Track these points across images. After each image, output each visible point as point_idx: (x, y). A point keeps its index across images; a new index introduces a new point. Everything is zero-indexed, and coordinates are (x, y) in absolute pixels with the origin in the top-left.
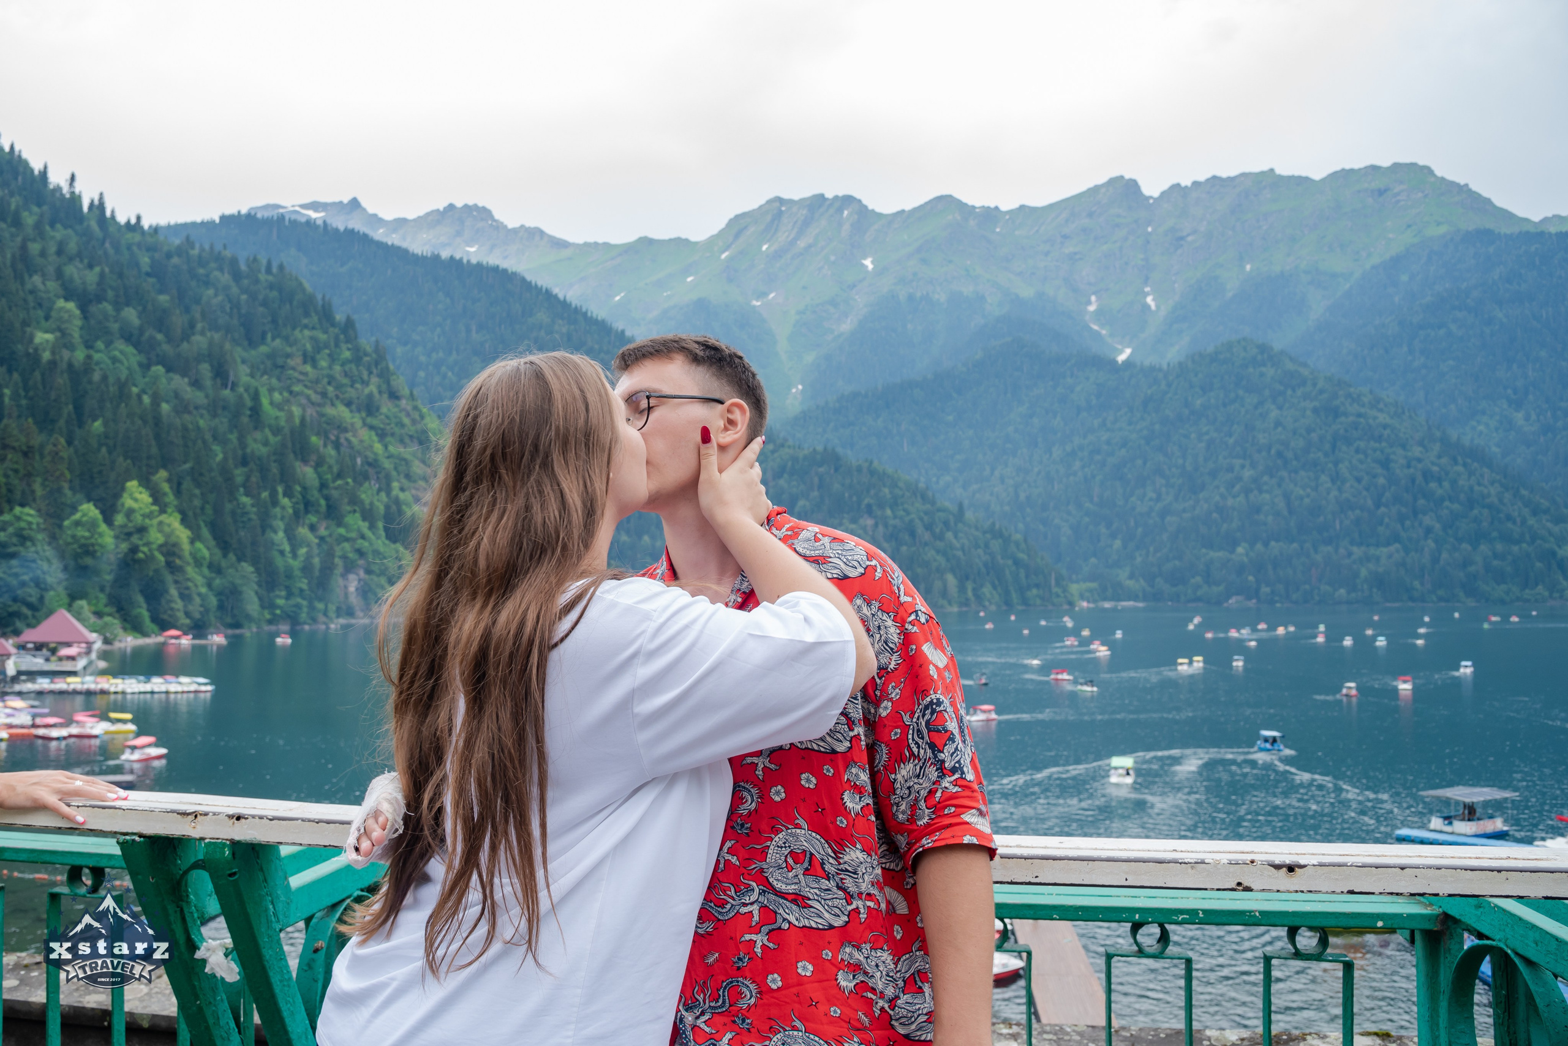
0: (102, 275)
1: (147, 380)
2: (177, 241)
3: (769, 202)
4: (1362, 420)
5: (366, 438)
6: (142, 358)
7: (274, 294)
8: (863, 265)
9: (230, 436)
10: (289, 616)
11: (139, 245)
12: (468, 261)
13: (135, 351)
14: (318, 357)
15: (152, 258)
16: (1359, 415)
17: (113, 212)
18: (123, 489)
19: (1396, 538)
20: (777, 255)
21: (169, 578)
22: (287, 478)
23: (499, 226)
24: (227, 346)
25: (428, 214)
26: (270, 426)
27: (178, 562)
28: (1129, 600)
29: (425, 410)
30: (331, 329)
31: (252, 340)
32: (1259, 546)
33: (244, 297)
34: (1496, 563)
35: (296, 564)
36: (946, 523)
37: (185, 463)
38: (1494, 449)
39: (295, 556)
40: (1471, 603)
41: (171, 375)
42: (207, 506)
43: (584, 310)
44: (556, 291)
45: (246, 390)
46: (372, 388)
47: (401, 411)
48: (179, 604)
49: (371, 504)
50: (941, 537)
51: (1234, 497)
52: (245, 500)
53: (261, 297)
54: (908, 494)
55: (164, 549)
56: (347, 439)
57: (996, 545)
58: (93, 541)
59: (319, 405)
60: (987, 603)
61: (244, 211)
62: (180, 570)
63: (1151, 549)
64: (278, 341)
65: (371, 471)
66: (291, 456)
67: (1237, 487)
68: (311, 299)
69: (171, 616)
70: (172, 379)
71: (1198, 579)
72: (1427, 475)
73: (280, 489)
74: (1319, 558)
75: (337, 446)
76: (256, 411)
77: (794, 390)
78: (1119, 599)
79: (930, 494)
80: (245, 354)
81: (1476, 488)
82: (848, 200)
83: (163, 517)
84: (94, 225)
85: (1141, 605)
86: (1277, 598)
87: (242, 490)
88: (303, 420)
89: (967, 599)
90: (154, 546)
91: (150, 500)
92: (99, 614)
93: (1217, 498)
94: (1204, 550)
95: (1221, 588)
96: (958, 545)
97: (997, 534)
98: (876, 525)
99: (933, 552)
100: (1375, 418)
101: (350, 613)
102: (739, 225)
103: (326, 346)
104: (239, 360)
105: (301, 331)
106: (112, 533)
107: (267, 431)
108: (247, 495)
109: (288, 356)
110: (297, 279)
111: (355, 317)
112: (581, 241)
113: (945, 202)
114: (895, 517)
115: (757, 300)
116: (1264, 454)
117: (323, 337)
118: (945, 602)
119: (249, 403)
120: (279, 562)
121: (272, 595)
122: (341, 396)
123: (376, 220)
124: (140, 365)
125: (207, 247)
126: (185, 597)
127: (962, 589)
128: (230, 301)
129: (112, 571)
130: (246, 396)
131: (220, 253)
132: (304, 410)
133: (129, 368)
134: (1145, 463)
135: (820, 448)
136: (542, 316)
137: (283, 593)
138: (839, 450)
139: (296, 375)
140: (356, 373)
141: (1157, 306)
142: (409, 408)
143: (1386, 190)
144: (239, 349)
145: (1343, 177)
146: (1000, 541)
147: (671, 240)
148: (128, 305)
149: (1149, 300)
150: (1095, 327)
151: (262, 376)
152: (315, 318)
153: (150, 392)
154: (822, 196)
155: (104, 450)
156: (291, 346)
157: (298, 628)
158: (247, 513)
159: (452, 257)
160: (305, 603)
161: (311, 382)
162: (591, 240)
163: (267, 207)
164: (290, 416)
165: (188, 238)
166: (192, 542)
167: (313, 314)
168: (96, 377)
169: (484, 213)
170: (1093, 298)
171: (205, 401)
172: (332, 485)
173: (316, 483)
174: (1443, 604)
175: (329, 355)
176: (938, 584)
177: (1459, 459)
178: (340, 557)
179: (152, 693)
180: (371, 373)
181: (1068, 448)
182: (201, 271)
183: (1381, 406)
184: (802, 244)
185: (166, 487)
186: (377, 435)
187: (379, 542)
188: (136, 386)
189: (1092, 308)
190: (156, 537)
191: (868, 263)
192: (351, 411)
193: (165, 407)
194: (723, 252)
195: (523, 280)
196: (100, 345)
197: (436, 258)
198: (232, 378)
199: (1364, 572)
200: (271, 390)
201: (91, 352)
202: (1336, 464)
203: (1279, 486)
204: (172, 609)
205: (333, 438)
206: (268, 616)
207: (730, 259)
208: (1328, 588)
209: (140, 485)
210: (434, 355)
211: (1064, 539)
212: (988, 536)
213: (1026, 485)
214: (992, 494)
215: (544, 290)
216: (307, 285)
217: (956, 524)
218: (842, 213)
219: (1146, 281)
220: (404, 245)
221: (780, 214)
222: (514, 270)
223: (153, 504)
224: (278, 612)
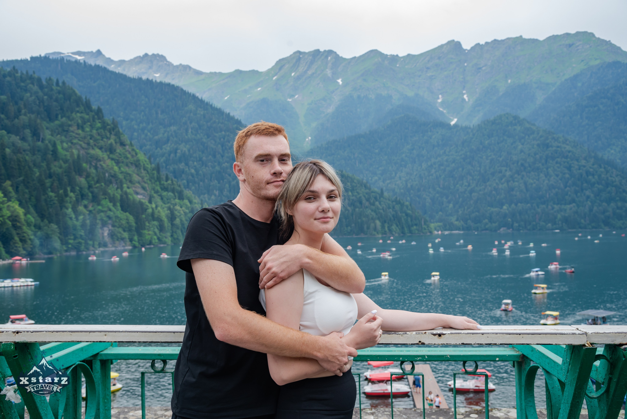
2: (9, 69)
3: (295, 53)
4: (559, 149)
5: (110, 164)
7: (61, 96)
8: (337, 82)
9: (43, 164)
10: (76, 248)
12: (156, 81)
14: (85, 126)
16: (558, 147)
19: (573, 201)
20: (298, 78)
21: (14, 232)
22: (72, 183)
23: (170, 64)
24: (39, 121)
25: (135, 58)
26: (62, 159)
27: (18, 224)
28: (456, 230)
29: (138, 151)
30: (91, 113)
31: (51, 117)
32: (513, 205)
33: (46, 97)
34: (618, 211)
35: (78, 224)
36: (376, 198)
37: (20, 177)
38: (618, 161)
39: (77, 220)
40: (607, 229)
41: (10, 135)
42: (32, 198)
43: (211, 104)
44: (197, 95)
45: (50, 142)
46: (112, 141)
47: (126, 151)
49: (114, 195)
50: (373, 204)
51: (502, 184)
52: (51, 194)
53: (54, 97)
54: (358, 185)
55: (11, 219)
56: (101, 165)
57: (397, 207)
59: (86, 149)
60: (394, 233)
61: (43, 55)
62: (20, 228)
63: (466, 208)
64: (64, 119)
65: (113, 180)
66: (74, 173)
67: (504, 180)
68: (80, 98)
69: (16, 250)
70: (10, 137)
71: (487, 220)
72: (588, 173)
73: (69, 189)
74: (539, 210)
75: (96, 168)
76: (55, 152)
77: (307, 140)
78: (452, 230)
79: (368, 185)
80: (48, 125)
81: (610, 178)
82: (330, 52)
83: (10, 203)
85: (462, 232)
86: (521, 228)
87: (49, 189)
88: (79, 156)
89: (385, 231)
90: (6, 217)
91: (2, 195)
93: (495, 185)
94: (489, 208)
95: (497, 224)
96: (381, 208)
97: (398, 202)
99: (370, 211)
100: (565, 148)
101: (105, 245)
102: (281, 63)
103: (89, 121)
104: (45, 128)
105: (76, 114)
107: (61, 162)
108: (52, 192)
109: (70, 126)
110: (72, 89)
111: (102, 107)
113: (374, 53)
114: (353, 196)
115: (290, 98)
116: (515, 165)
117: (87, 117)
118: (375, 233)
119: (51, 148)
120: (70, 223)
121: (67, 238)
122: (97, 145)
123: (110, 61)
125: (25, 72)
126: (23, 240)
127: (383, 227)
128: (39, 99)
130: (49, 145)
131: (31, 75)
132: (79, 151)
134: (463, 170)
136: (191, 107)
137: (72, 237)
139: (74, 135)
140: (104, 134)
141: (469, 99)
142: (130, 150)
143: (573, 44)
144: (45, 122)
145: (553, 38)
146: (399, 205)
147: (250, 71)
149: (465, 96)
150: (441, 109)
151: (57, 135)
152: (82, 108)
154: (319, 50)
156: (71, 121)
157: (80, 253)
158: (53, 200)
159: (148, 79)
160: (83, 241)
162: (213, 71)
163: (54, 53)
164: (72, 154)
166: (25, 215)
167: (81, 106)
169: (162, 58)
170: (440, 96)
171: (29, 148)
172: (94, 186)
173: (87, 185)
174: (594, 230)
175: (90, 125)
176: (372, 225)
177: (602, 165)
178: (100, 220)
179: (4, 287)
180: (111, 133)
181: (429, 164)
183: (568, 142)
184: (310, 73)
185: (10, 189)
186: (115, 162)
187: (118, 212)
189: (440, 101)
190: (7, 213)
191: (340, 81)
192: (102, 152)
193: (8, 150)
194: (274, 76)
195: (182, 90)
197: (140, 79)
198: (42, 136)
199: (559, 216)
200: (62, 142)
202: (547, 169)
203: (522, 179)
204: (16, 247)
205: (94, 164)
206: (65, 248)
207: (277, 80)
208: (544, 223)
210: (141, 125)
211: (427, 204)
212: (394, 203)
213: (410, 180)
214: (395, 185)
215: (192, 94)
216: (77, 92)
217: (380, 198)
218: (328, 58)
219: (464, 88)
220: (124, 73)
221: (299, 59)
222: (177, 85)
223: (3, 197)
224: (70, 246)
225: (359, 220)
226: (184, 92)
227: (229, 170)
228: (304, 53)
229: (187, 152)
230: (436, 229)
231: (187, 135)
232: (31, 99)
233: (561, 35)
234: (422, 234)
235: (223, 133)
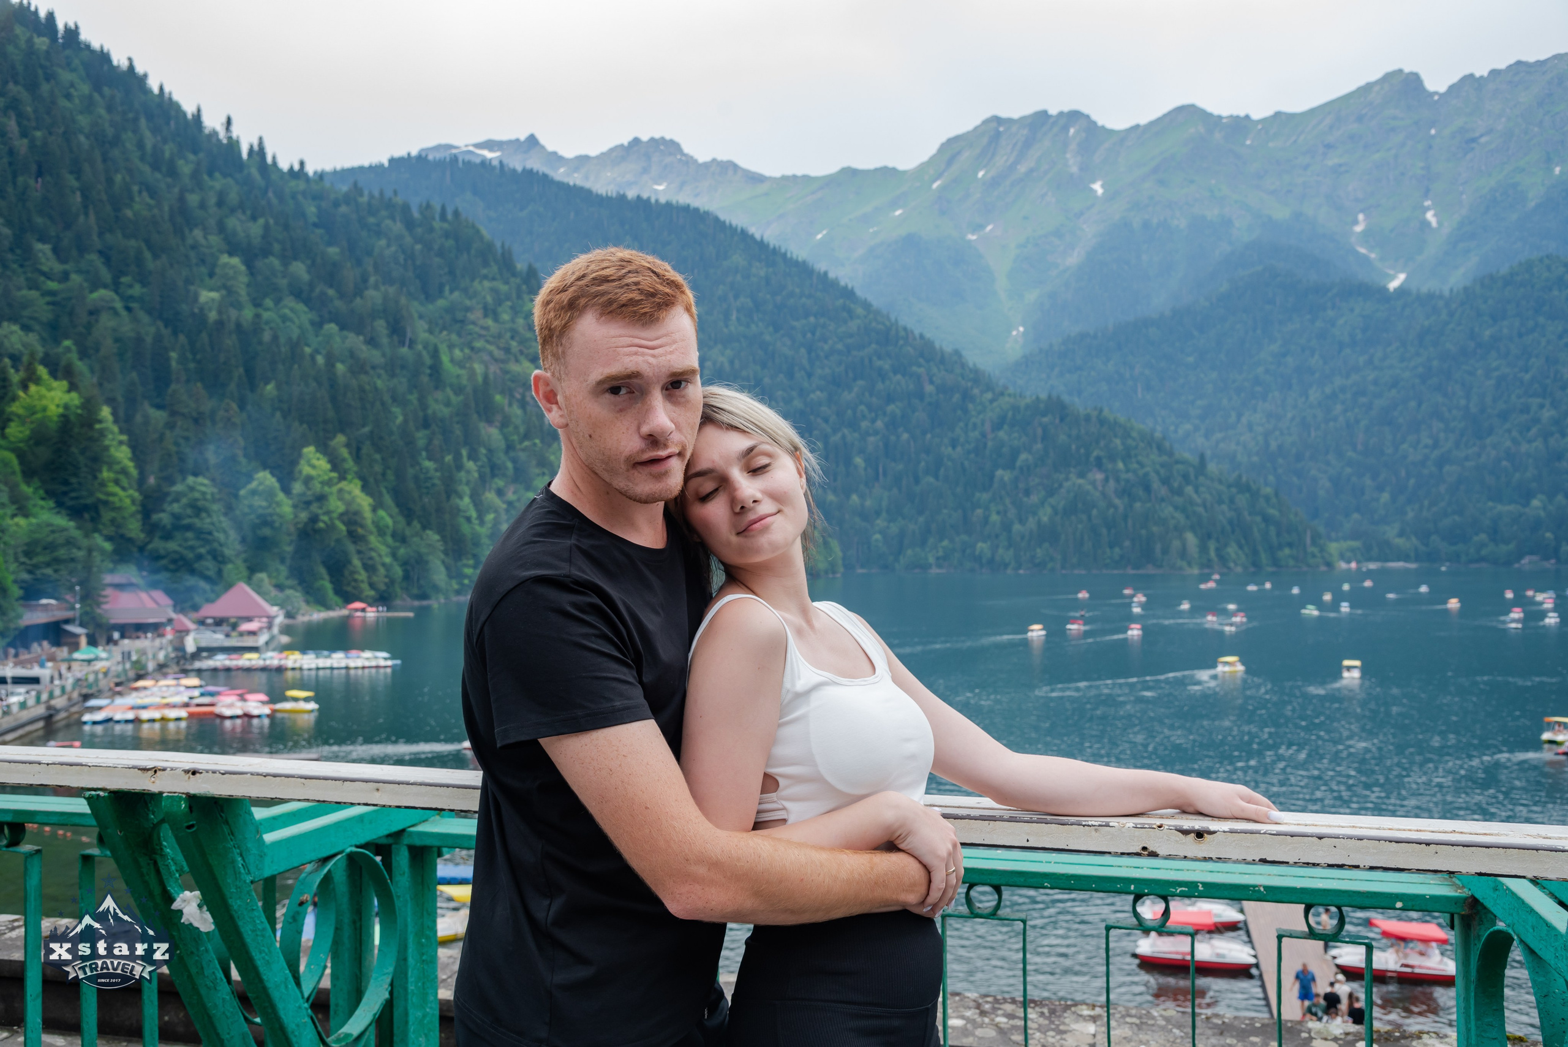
0: (266, 227)
1: (320, 338)
2: (344, 188)
3: (986, 122)
6: (312, 316)
7: (450, 243)
8: (1092, 190)
9: (410, 397)
11: (304, 193)
12: (657, 201)
13: (306, 309)
14: (500, 309)
15: (319, 208)
17: (274, 158)
18: (300, 456)
20: (993, 183)
21: (351, 548)
22: (471, 440)
23: (689, 161)
24: (403, 301)
25: (612, 150)
26: (451, 386)
27: (360, 531)
28: (1399, 560)
30: (512, 280)
31: (429, 294)
32: (1560, 499)
33: (418, 247)
35: (483, 531)
36: (1186, 477)
37: (363, 426)
39: (482, 522)
41: (345, 333)
43: (783, 250)
44: (752, 230)
45: (425, 347)
48: (363, 575)
50: (1179, 492)
51: (1530, 442)
52: (428, 464)
53: (436, 247)
54: (1142, 445)
55: (345, 518)
57: (1242, 500)
58: (270, 511)
59: (503, 361)
60: (1232, 565)
61: (414, 153)
62: (363, 539)
64: (456, 294)
66: (475, 416)
67: (1534, 431)
68: (490, 246)
69: (354, 588)
70: (346, 338)
71: (1483, 537)
73: (464, 452)
75: (522, 404)
76: (436, 369)
77: (1014, 333)
78: (1387, 560)
79: (1167, 444)
80: (422, 309)
82: (1075, 116)
83: (343, 485)
84: (255, 172)
85: (1412, 566)
87: (424, 454)
88: (486, 378)
89: (1209, 560)
90: (335, 515)
91: (329, 466)
92: (280, 587)
93: (1508, 443)
94: (1490, 504)
95: (1512, 546)
96: (1199, 501)
97: (1244, 488)
98: (1106, 480)
99: (1171, 509)
102: (952, 148)
103: (508, 298)
104: (416, 316)
105: (480, 282)
106: (290, 502)
107: (448, 390)
108: (429, 459)
109: (468, 309)
110: (473, 226)
111: (538, 266)
112: (777, 174)
113: (1187, 113)
114: (1128, 471)
115: (973, 233)
117: (504, 288)
118: (1184, 564)
119: (428, 361)
120: (466, 529)
121: (459, 564)
122: (525, 351)
123: (555, 158)
124: (312, 323)
125: (376, 193)
126: (370, 568)
127: (1203, 548)
128: (404, 252)
129: (292, 541)
130: (424, 353)
131: (390, 200)
132: (487, 367)
133: (300, 327)
134: (1419, 405)
135: (1043, 396)
136: (738, 259)
138: (1066, 398)
139: (477, 329)
141: (1439, 223)
144: (415, 303)
147: (876, 170)
148: (295, 259)
149: (1430, 216)
150: (1363, 250)
151: (441, 332)
152: (495, 269)
153: (324, 352)
154: (1045, 113)
155: (278, 414)
156: (470, 298)
158: (430, 478)
159: (639, 197)
161: (494, 337)
162: (789, 173)
163: (438, 147)
164: (472, 374)
165: (355, 184)
166: (374, 510)
167: (492, 264)
168: (267, 336)
169: (670, 147)
170: (1361, 217)
171: (382, 360)
172: (518, 447)
173: (502, 445)
175: (512, 308)
176: (1176, 544)
179: (332, 669)
181: (1328, 390)
182: (372, 220)
184: (1022, 169)
185: (344, 452)
188: (308, 345)
189: (1359, 228)
190: (337, 505)
191: (1098, 187)
193: (340, 367)
194: (934, 181)
195: (717, 219)
196: (268, 302)
197: (622, 198)
198: (409, 335)
200: (451, 347)
201: (260, 311)
204: (356, 580)
205: (518, 396)
206: (456, 587)
207: (943, 188)
209: (317, 451)
211: (1321, 493)
212: (1234, 490)
213: (1277, 433)
214: (1238, 443)
215: (739, 230)
216: (484, 232)
217: (1196, 478)
218: (1068, 132)
219: (1426, 194)
220: (587, 185)
221: (997, 135)
222: (706, 209)
223: (331, 471)
224: (466, 581)
225: (1143, 532)
226: (720, 226)
227: (824, 409)
228: (1009, 121)
229: (727, 366)
230: (1342, 557)
231: (727, 326)
232: (388, 252)
234: (1305, 569)
235: (812, 319)
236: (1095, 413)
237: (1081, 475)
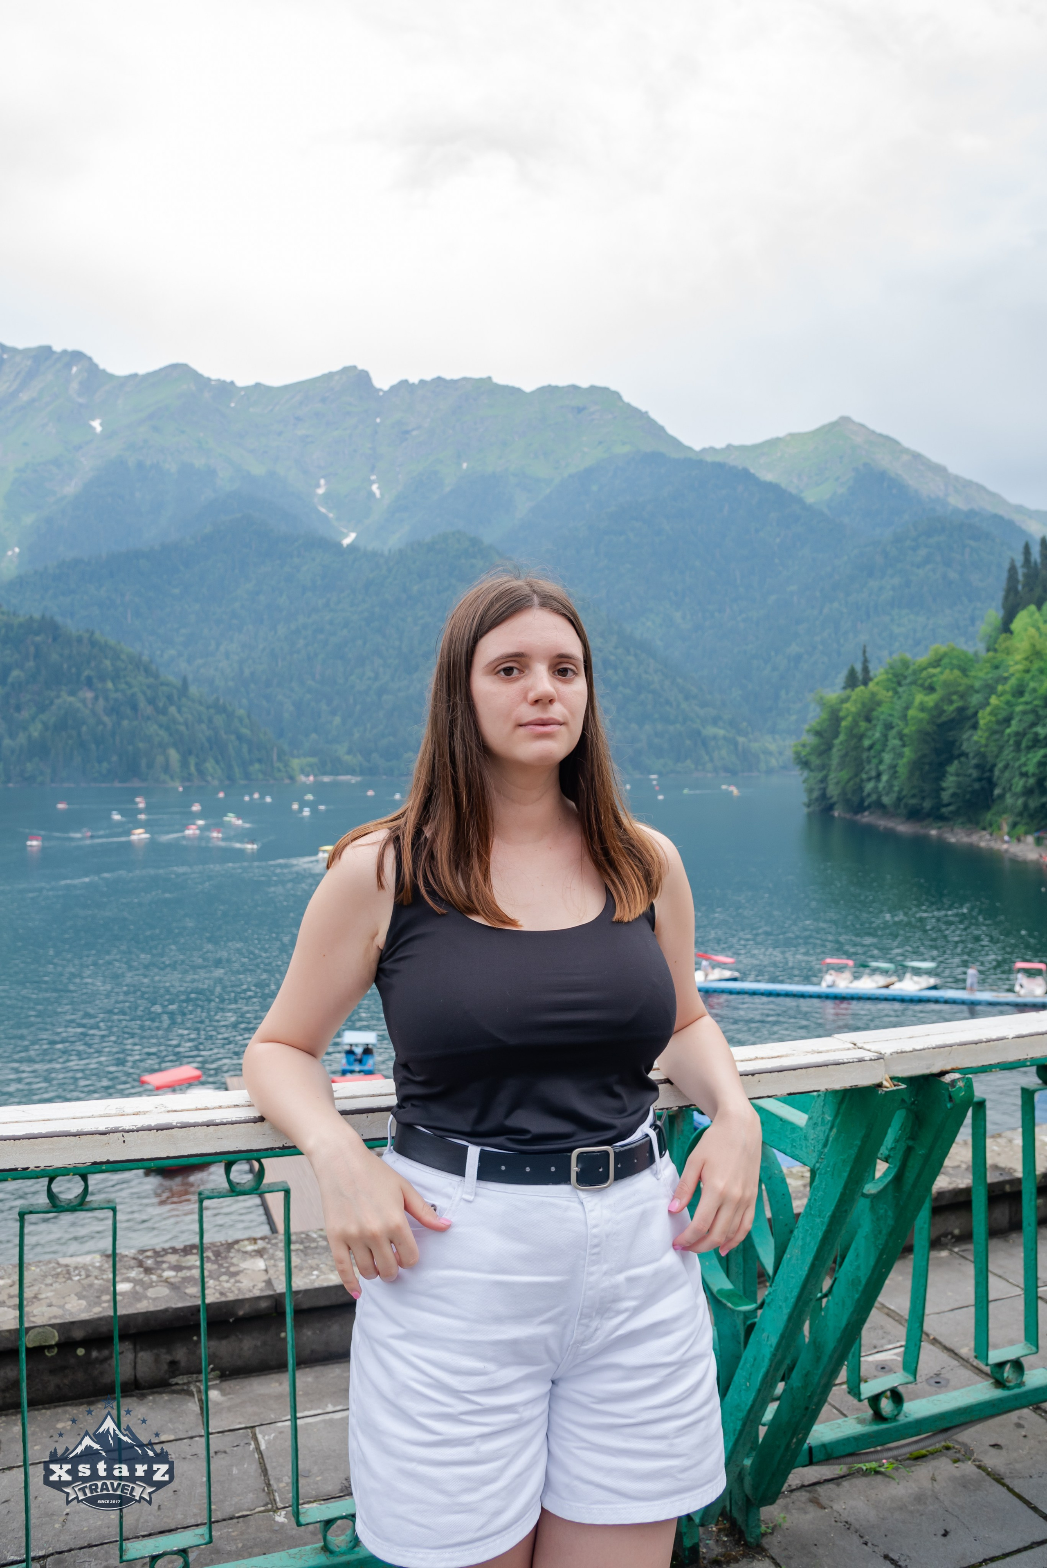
8: (90, 426)
28: (347, 774)
34: (657, 740)
36: (170, 698)
38: (659, 642)
50: (164, 712)
54: (130, 666)
57: (219, 720)
60: (209, 778)
63: (369, 726)
77: (10, 553)
78: (337, 773)
79: (153, 667)
81: (644, 675)
82: (77, 356)
89: (190, 774)
96: (181, 720)
97: (221, 709)
98: (96, 698)
99: (155, 727)
113: (181, 371)
114: (117, 690)
127: (184, 764)
134: (365, 643)
135: (37, 616)
138: (59, 619)
141: (382, 494)
143: (584, 408)
145: (549, 391)
146: (224, 716)
149: (375, 488)
150: (323, 510)
154: (49, 348)
170: (322, 482)
176: (160, 759)
177: (632, 650)
181: (293, 626)
184: (24, 397)
189: (321, 491)
191: (96, 425)
211: (286, 715)
212: (212, 711)
213: (250, 661)
214: (216, 669)
217: (179, 698)
218: (71, 369)
219: (373, 470)
225: (130, 748)
228: (14, 350)
230: (302, 771)
233: (563, 387)
234: (273, 782)
236: (86, 635)
237: (72, 693)
